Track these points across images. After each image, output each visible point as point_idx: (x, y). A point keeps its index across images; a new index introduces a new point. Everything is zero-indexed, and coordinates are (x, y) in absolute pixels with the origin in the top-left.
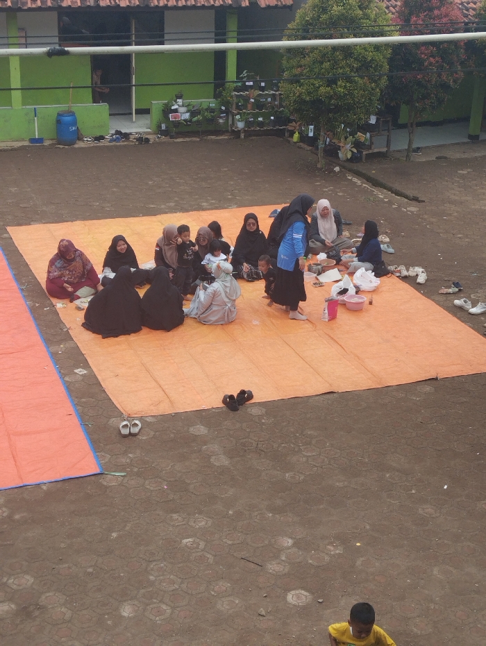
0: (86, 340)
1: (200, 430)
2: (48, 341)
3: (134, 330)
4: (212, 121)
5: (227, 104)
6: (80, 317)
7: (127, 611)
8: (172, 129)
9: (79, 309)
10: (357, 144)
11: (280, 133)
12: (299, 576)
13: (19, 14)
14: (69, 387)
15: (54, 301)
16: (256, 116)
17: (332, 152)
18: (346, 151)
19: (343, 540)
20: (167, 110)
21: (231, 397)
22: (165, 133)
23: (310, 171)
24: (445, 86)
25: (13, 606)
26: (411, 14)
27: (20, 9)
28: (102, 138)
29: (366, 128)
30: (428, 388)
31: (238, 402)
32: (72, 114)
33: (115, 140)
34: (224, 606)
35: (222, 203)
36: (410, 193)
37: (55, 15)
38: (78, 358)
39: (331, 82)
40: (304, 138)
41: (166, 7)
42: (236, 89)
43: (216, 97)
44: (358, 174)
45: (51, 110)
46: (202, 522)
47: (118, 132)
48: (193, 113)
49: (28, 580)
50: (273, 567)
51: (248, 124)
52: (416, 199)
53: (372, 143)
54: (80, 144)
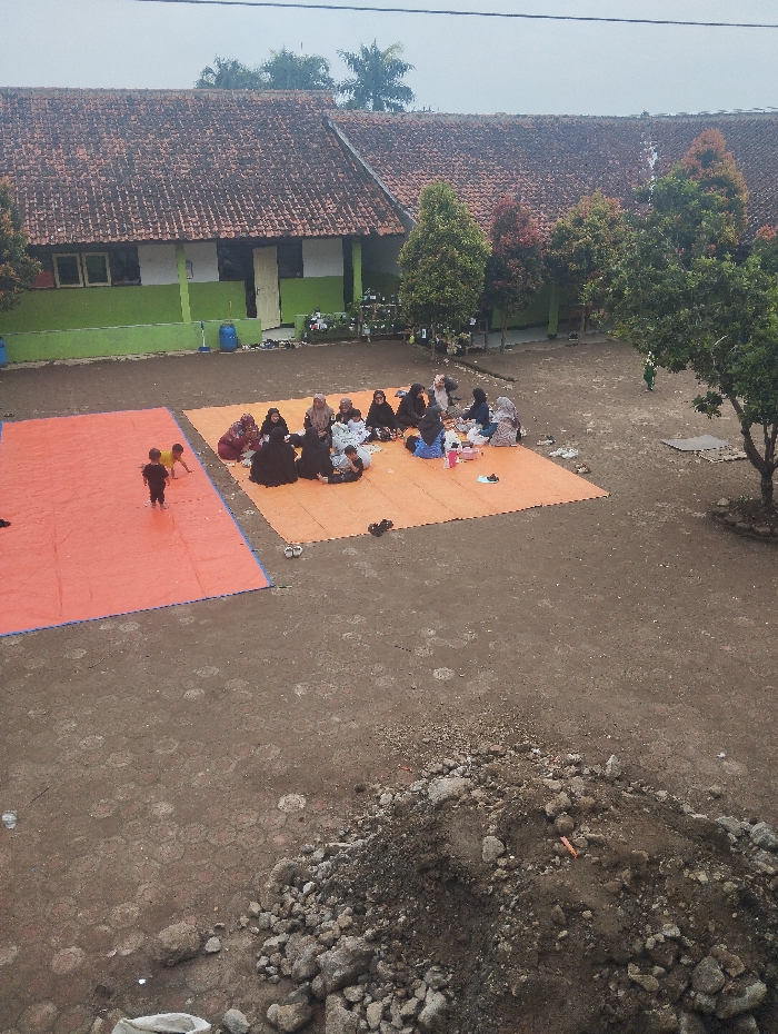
0: (253, 490)
1: (353, 551)
2: (221, 491)
3: (293, 480)
4: (346, 328)
5: (356, 315)
6: (247, 473)
7: (299, 691)
8: (313, 337)
9: (247, 466)
10: (461, 342)
11: (400, 337)
12: (442, 657)
13: (186, 246)
14: (240, 524)
15: (224, 462)
16: (379, 324)
17: (442, 348)
18: (453, 347)
19: (477, 627)
20: (308, 322)
21: (375, 525)
22: (308, 340)
23: (425, 363)
24: (529, 292)
25: (202, 691)
26: (500, 233)
27: (186, 241)
28: (257, 345)
29: (467, 328)
30: (534, 514)
31: (380, 529)
32: (232, 326)
33: (267, 347)
34: (381, 683)
35: (357, 388)
36: (506, 375)
37: (214, 245)
38: (247, 503)
39: (441, 288)
40: (418, 340)
41: (304, 237)
42: (364, 303)
43: (347, 310)
44: (463, 364)
45: (214, 324)
46: (358, 619)
47: (269, 340)
48: (329, 324)
49: (215, 670)
50: (420, 651)
51: (372, 329)
52: (512, 380)
53: (473, 340)
54: (239, 351)
